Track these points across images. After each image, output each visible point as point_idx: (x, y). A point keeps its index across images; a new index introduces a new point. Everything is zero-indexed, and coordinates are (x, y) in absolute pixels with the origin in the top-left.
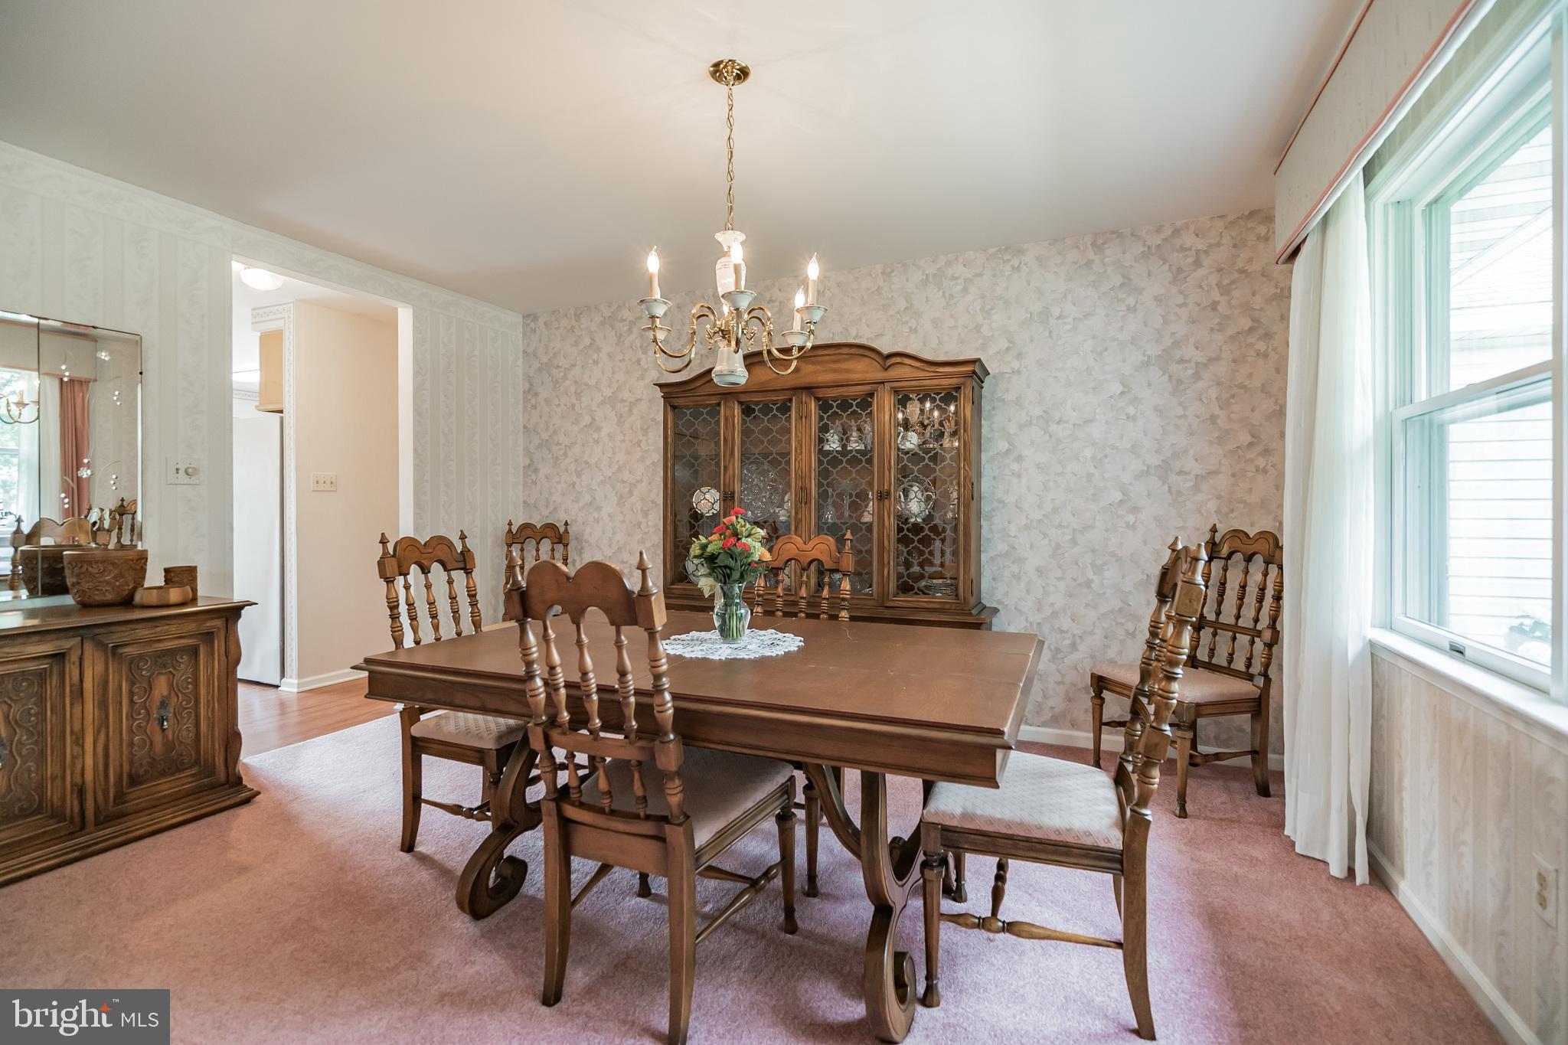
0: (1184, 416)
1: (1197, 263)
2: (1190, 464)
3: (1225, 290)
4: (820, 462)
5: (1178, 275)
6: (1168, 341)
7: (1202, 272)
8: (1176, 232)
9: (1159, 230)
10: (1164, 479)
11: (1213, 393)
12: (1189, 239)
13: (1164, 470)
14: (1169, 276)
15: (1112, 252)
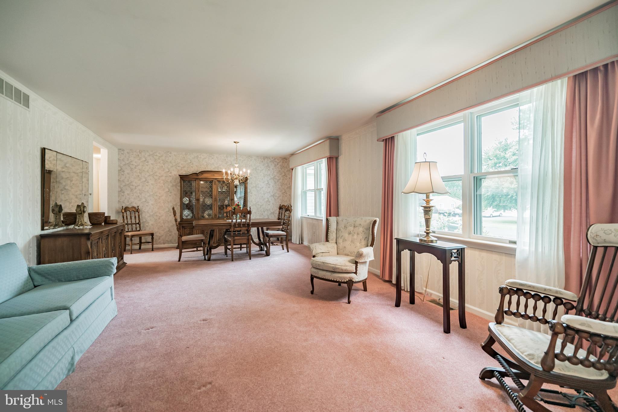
0: (276, 187)
1: (278, 164)
2: (277, 195)
3: (281, 169)
4: (219, 193)
5: (275, 166)
6: (274, 176)
7: (278, 166)
8: (275, 159)
9: (273, 158)
10: (274, 197)
11: (280, 184)
12: (276, 160)
13: (273, 196)
14: (274, 165)
15: (266, 160)
